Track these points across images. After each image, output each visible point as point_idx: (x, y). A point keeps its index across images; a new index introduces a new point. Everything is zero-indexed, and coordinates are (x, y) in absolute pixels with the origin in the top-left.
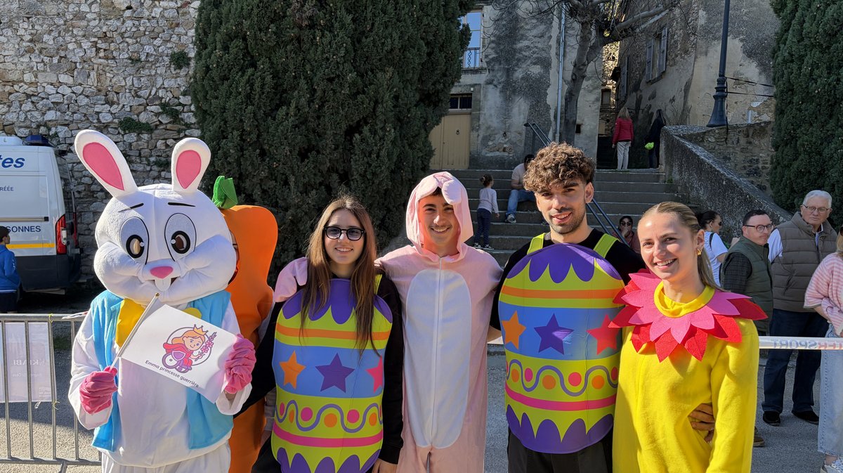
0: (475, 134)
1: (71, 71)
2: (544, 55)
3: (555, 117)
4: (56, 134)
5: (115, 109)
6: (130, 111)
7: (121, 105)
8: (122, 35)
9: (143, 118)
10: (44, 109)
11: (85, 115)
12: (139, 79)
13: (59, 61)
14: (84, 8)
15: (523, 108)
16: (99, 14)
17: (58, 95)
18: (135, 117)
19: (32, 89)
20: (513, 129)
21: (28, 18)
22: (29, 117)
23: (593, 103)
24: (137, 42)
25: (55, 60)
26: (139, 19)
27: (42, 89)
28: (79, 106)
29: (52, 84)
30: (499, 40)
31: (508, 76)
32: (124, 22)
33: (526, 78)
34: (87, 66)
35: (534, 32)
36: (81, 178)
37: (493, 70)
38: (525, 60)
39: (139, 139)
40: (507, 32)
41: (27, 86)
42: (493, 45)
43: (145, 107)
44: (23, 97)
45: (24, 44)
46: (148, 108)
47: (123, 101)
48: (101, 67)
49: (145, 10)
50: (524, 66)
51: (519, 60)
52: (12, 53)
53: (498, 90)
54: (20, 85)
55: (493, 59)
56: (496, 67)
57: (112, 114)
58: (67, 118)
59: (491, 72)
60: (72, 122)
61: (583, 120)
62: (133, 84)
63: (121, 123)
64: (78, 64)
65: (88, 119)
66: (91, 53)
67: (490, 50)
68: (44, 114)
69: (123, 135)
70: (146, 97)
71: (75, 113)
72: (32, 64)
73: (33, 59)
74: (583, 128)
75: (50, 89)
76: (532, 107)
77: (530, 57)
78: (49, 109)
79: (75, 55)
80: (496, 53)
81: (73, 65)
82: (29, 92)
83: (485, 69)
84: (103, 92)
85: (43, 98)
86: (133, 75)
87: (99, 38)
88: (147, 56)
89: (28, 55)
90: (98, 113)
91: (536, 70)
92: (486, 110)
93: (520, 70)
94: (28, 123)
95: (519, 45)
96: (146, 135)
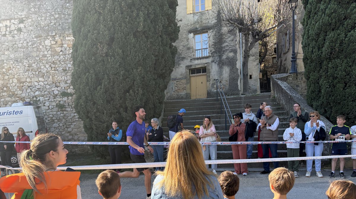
0: (208, 83)
1: (43, 77)
2: (234, 48)
3: (241, 73)
4: (39, 100)
5: (59, 89)
6: (64, 89)
7: (61, 87)
8: (59, 61)
9: (69, 91)
10: (35, 91)
11: (49, 92)
12: (67, 77)
13: (38, 73)
14: (46, 53)
15: (227, 70)
16: (51, 54)
17: (39, 86)
18: (66, 91)
19: (30, 84)
20: (224, 80)
21: (27, 58)
22: (30, 94)
23: (256, 66)
24: (65, 63)
25: (37, 73)
26: (65, 55)
27: (33, 84)
28: (47, 89)
29: (37, 82)
30: (215, 44)
31: (220, 58)
32: (60, 56)
33: (228, 58)
34: (48, 74)
35: (229, 39)
36: (49, 115)
37: (214, 56)
38: (226, 51)
39: (68, 99)
40: (218, 40)
41: (28, 83)
42: (213, 46)
43: (69, 87)
44: (27, 87)
45: (26, 68)
46: (70, 87)
47: (62, 85)
48: (53, 74)
49: (67, 51)
50: (226, 53)
51: (224, 51)
52: (22, 72)
53: (217, 64)
54: (26, 83)
55: (213, 52)
56: (215, 55)
57: (58, 91)
58: (43, 93)
59: (213, 57)
60: (44, 95)
61: (252, 73)
62: (65, 79)
63: (61, 94)
64: (45, 74)
65: (50, 93)
66: (49, 69)
67: (212, 49)
68: (35, 93)
69: (62, 98)
70: (69, 83)
71: (46, 91)
72: (29, 75)
73: (29, 73)
74: (252, 76)
75: (36, 84)
76: (231, 70)
77: (228, 50)
78: (36, 91)
79: (44, 70)
80: (214, 49)
81: (44, 74)
82: (29, 85)
83: (211, 56)
84: (55, 83)
85: (34, 87)
86: (64, 75)
87: (52, 63)
88: (69, 68)
89: (28, 72)
90: (53, 91)
91: (231, 55)
92: (212, 73)
93: (225, 55)
94: (29, 97)
95: (224, 45)
96: (70, 97)
